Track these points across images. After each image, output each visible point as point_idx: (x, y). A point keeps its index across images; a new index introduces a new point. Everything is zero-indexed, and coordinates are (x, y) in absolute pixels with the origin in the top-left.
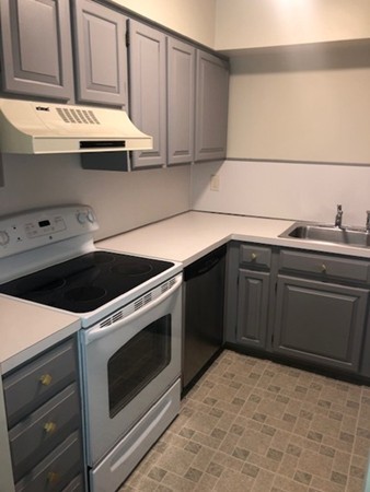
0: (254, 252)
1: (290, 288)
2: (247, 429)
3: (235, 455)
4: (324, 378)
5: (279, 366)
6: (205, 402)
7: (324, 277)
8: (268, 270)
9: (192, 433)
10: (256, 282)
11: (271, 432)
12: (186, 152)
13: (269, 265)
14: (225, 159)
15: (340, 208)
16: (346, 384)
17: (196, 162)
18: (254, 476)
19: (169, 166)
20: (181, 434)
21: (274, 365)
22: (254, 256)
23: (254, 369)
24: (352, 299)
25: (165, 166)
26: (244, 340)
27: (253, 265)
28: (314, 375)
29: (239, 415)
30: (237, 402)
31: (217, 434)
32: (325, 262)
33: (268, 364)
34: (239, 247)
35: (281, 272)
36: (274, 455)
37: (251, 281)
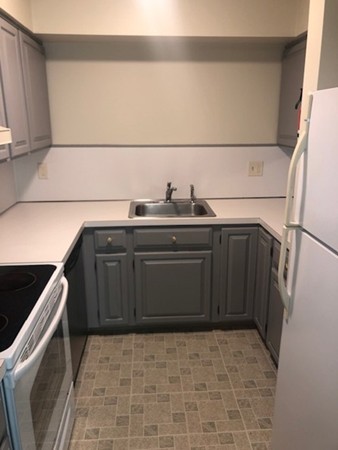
0: (109, 236)
1: (147, 263)
2: (145, 405)
3: (146, 434)
4: (183, 334)
5: (144, 336)
6: (95, 394)
7: (175, 247)
8: (124, 250)
9: (96, 432)
10: (114, 264)
11: (167, 399)
12: (23, 142)
13: (125, 246)
14: (51, 146)
15: (169, 185)
16: (201, 333)
17: (31, 152)
18: (172, 446)
19: (12, 159)
20: (87, 437)
21: (139, 336)
22: (109, 239)
23: (123, 346)
24: (200, 261)
25: (9, 160)
26: (107, 321)
27: (110, 249)
28: (175, 334)
29: (132, 395)
30: (124, 382)
31: (122, 421)
32: (174, 234)
33: (133, 336)
34: (93, 233)
35: (137, 250)
36: (178, 418)
37: (109, 264)
